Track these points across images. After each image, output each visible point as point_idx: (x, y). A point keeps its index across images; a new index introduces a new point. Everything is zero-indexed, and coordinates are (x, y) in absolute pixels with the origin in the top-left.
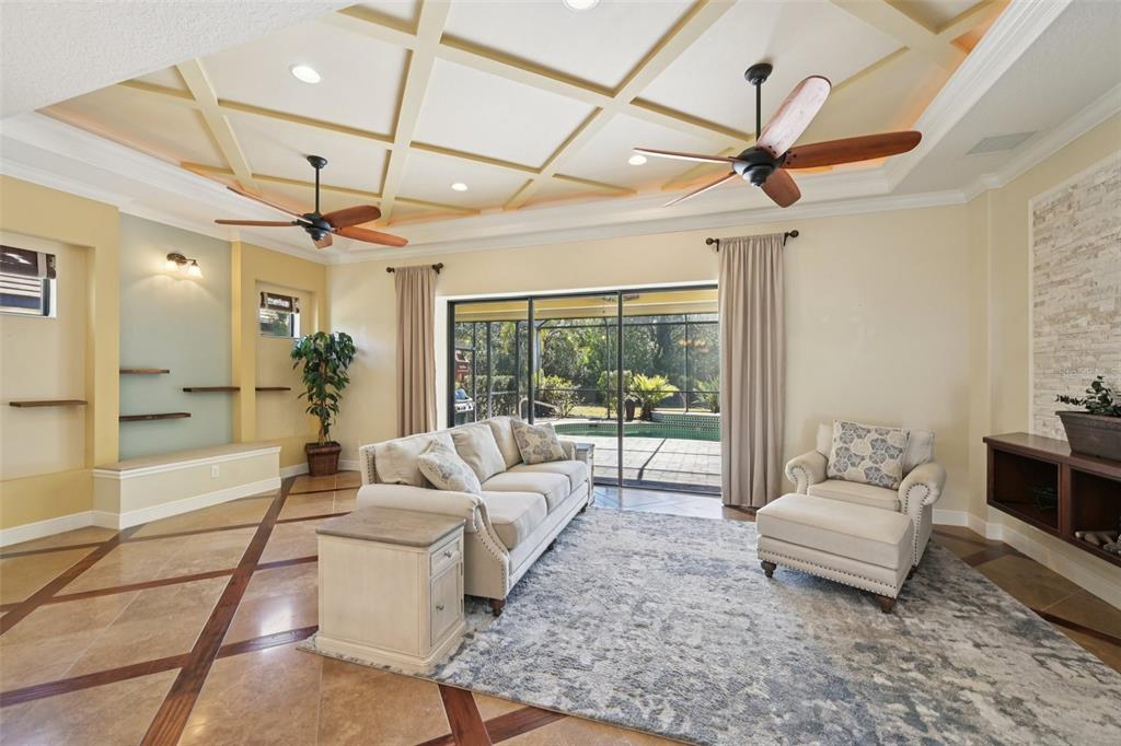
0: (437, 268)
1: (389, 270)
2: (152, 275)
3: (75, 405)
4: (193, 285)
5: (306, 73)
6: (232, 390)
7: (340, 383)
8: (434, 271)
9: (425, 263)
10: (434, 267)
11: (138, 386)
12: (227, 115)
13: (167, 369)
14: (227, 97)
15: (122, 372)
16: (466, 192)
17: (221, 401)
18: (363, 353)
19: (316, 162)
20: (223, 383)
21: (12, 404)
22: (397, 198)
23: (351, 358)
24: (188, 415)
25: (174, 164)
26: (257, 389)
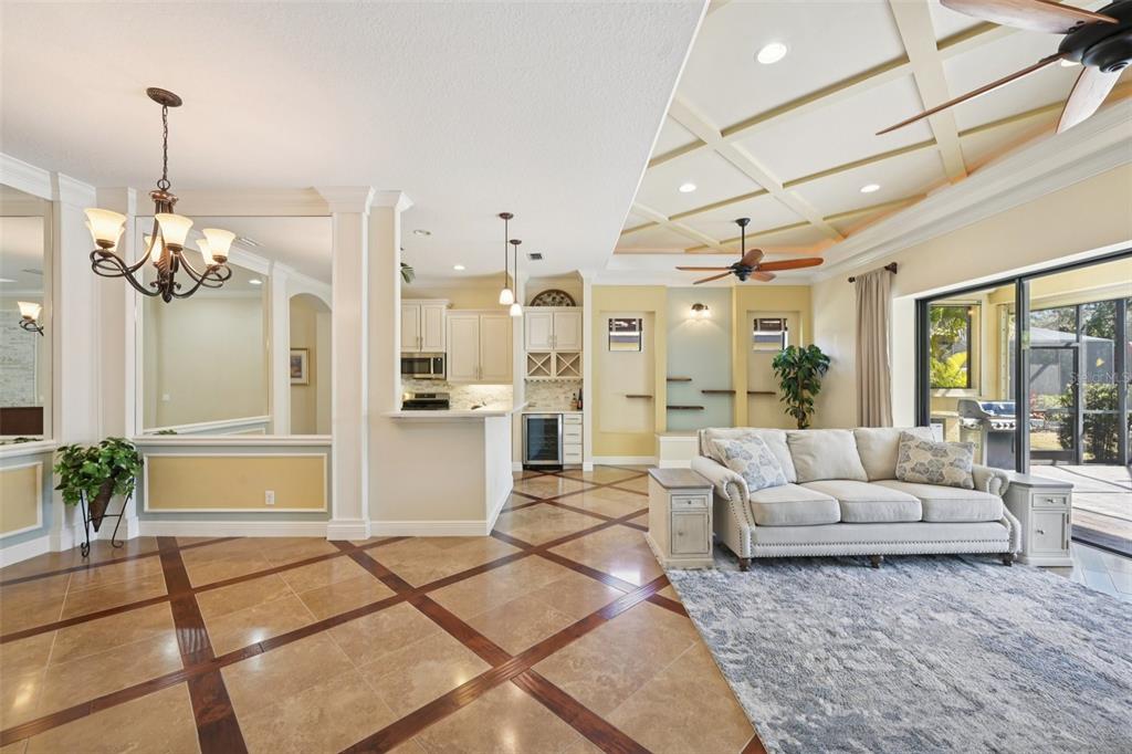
0: (893, 268)
1: (851, 280)
2: (684, 320)
3: (648, 398)
4: (708, 322)
5: (688, 188)
6: (732, 393)
7: (814, 389)
8: (888, 273)
9: (876, 268)
10: (887, 268)
11: (678, 388)
12: (679, 223)
13: (689, 377)
14: (671, 215)
15: (668, 380)
16: (880, 190)
17: (725, 400)
18: (836, 362)
19: (742, 222)
20: (727, 388)
21: (628, 396)
22: (825, 219)
23: (827, 367)
24: (702, 408)
25: (681, 253)
26: (749, 393)
